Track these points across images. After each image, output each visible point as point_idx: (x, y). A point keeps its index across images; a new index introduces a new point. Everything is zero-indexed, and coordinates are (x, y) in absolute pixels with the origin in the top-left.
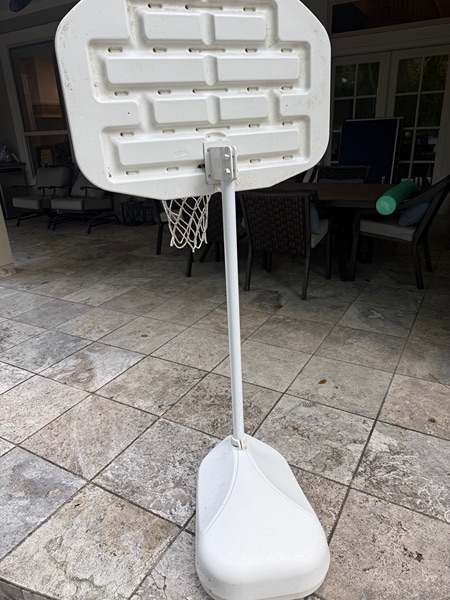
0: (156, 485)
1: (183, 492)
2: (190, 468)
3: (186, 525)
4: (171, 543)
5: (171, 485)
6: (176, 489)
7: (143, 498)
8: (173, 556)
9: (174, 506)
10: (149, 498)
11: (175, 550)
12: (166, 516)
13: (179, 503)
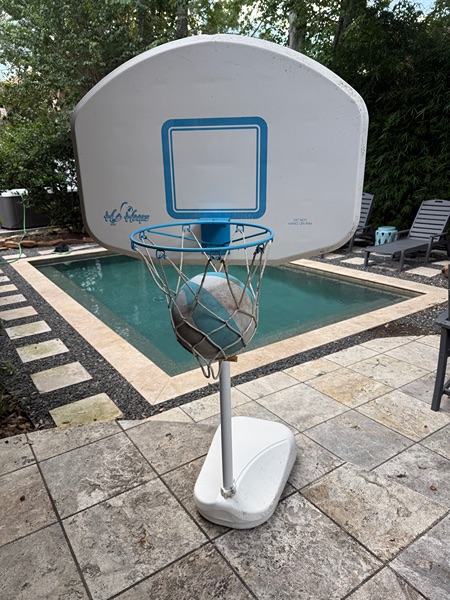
0: (313, 534)
1: (289, 518)
2: (275, 538)
3: (295, 492)
4: (309, 485)
5: (298, 528)
6: (295, 522)
7: (327, 525)
8: (308, 477)
9: (300, 508)
10: (321, 523)
11: (307, 480)
12: (309, 503)
13: (296, 510)
